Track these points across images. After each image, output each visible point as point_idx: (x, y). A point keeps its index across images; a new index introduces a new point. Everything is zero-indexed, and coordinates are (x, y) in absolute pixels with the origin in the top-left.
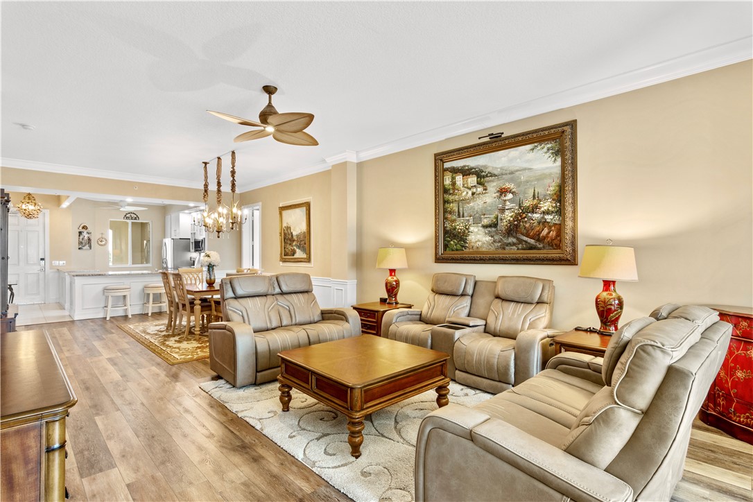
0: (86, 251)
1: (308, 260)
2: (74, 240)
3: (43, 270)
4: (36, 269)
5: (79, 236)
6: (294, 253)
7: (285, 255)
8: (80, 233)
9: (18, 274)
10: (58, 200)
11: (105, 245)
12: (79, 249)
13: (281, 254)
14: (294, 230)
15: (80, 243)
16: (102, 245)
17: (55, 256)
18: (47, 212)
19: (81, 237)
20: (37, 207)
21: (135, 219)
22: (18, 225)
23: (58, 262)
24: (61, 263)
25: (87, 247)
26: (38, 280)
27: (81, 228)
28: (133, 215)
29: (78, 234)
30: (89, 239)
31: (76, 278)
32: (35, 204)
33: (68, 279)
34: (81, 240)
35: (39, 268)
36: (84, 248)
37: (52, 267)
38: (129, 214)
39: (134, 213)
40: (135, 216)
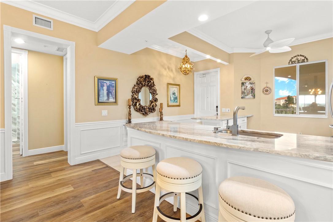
0: (249, 100)
2: (237, 90)
5: (242, 86)
8: (243, 84)
11: (270, 93)
12: (242, 98)
15: (243, 93)
16: (266, 94)
18: (219, 70)
19: (244, 87)
21: (303, 61)
24: (227, 110)
25: (250, 96)
27: (243, 80)
28: (299, 58)
29: (240, 85)
30: (252, 89)
34: (243, 90)
36: (247, 97)
37: (221, 113)
38: (296, 58)
39: (301, 55)
40: (303, 58)
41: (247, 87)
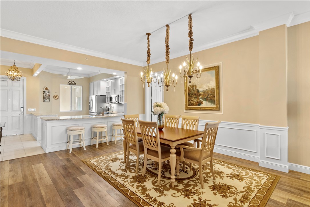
0: (47, 103)
1: (218, 109)
2: (41, 96)
3: (22, 114)
4: (18, 113)
5: (44, 93)
6: (200, 103)
7: (189, 105)
8: (44, 92)
9: (7, 117)
10: (31, 71)
11: (58, 99)
12: (44, 101)
13: (186, 105)
14: (200, 87)
15: (44, 98)
16: (56, 99)
17: (30, 105)
18: (25, 79)
19: (45, 94)
20: (19, 74)
22: (7, 86)
23: (31, 109)
24: (33, 109)
25: (48, 100)
26: (20, 120)
27: (44, 89)
28: (73, 82)
29: (43, 93)
30: (49, 96)
31: (48, 122)
32: (18, 72)
33: (39, 122)
34: (45, 96)
35: (20, 113)
36: (46, 101)
37: (28, 112)
38: (71, 82)
39: (73, 81)
40: (74, 83)
41: (47, 94)
